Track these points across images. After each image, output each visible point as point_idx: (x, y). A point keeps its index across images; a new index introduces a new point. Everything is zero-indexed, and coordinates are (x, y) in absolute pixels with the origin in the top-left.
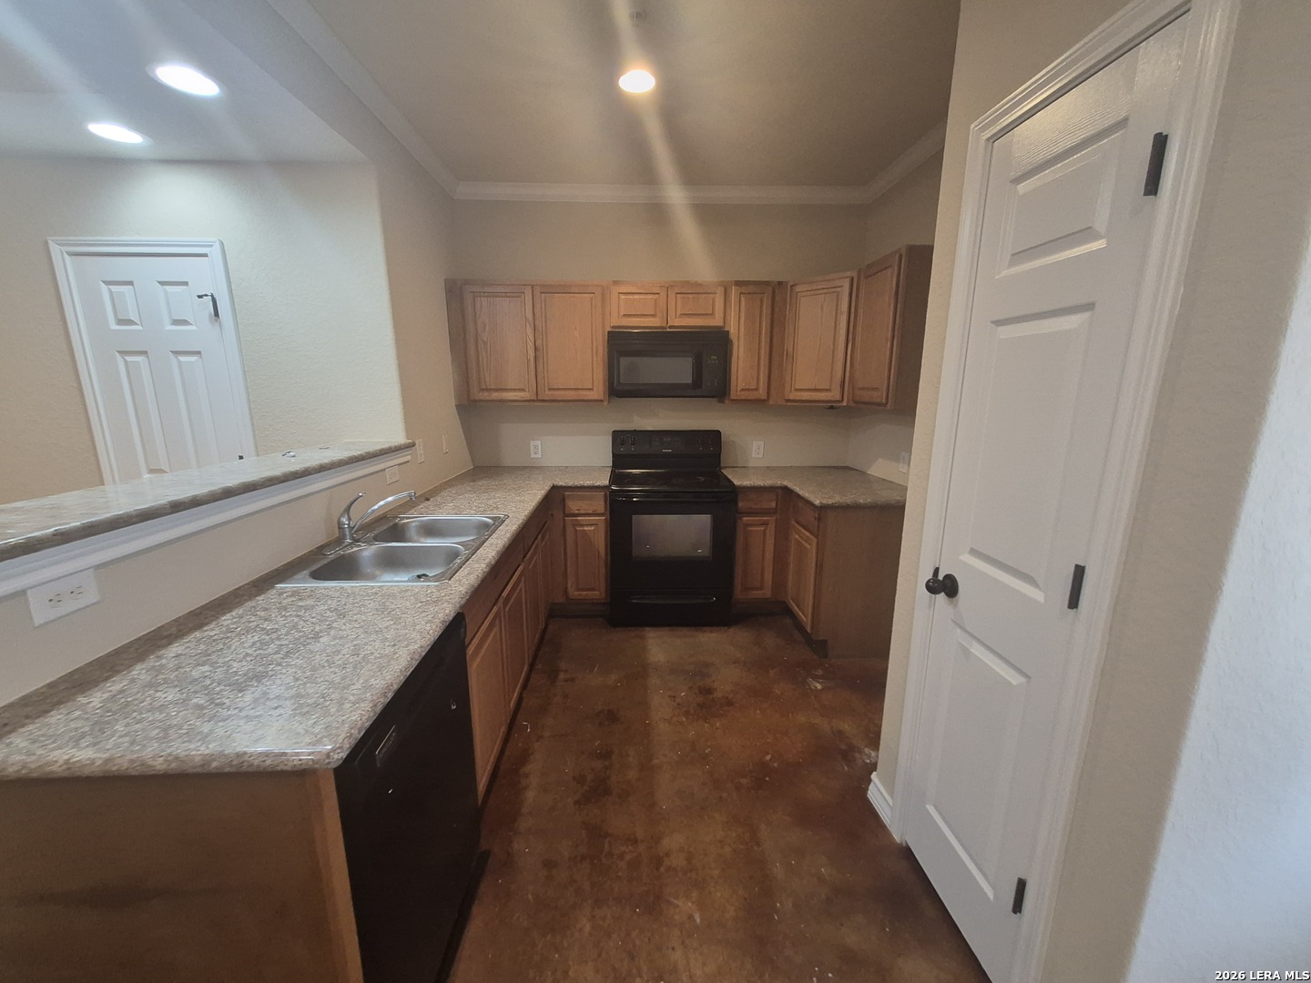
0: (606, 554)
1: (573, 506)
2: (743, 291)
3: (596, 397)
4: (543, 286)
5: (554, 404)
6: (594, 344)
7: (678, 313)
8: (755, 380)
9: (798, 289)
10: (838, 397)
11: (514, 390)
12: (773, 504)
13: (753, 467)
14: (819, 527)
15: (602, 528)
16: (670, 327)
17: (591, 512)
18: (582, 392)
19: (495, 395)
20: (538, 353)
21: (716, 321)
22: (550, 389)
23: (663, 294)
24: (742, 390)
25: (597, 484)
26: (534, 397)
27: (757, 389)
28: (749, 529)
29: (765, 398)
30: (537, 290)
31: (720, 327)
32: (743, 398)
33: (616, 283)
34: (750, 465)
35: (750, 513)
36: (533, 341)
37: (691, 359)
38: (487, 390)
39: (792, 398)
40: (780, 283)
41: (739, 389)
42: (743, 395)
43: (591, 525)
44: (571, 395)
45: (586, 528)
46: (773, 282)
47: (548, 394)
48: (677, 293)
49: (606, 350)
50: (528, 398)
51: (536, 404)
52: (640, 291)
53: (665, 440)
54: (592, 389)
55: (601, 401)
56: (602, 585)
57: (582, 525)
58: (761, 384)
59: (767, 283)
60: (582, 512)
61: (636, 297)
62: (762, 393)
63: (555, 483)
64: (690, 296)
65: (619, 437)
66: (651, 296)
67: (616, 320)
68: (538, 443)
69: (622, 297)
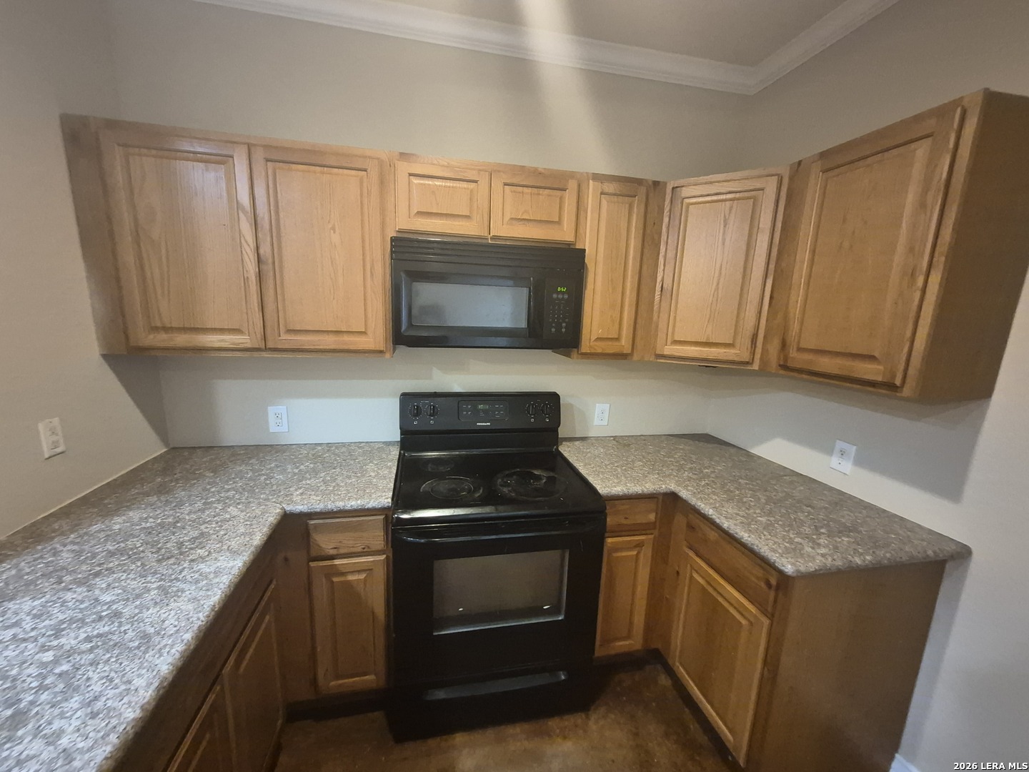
0: (387, 616)
1: (325, 542)
2: (606, 190)
3: (372, 346)
4: (267, 147)
5: (299, 356)
6: (368, 258)
7: (507, 218)
8: (617, 326)
9: (685, 192)
10: (745, 356)
11: (221, 331)
12: (652, 517)
13: (597, 438)
14: (775, 601)
15: (380, 575)
16: (494, 238)
17: (359, 549)
18: (346, 338)
19: (181, 340)
20: (263, 267)
21: (564, 234)
22: (289, 331)
23: (484, 182)
24: (598, 339)
25: (370, 506)
26: (258, 343)
27: (618, 339)
28: (615, 555)
29: (629, 352)
30: (259, 155)
31: (569, 244)
32: (599, 351)
33: (404, 156)
34: (591, 434)
35: (619, 531)
36: (252, 245)
37: (525, 291)
38: (166, 329)
39: (666, 353)
40: (656, 184)
41: (593, 338)
42: (600, 348)
43: (359, 572)
44: (329, 342)
45: (350, 578)
46: (646, 180)
47: (287, 340)
48: (506, 184)
49: (388, 271)
50: (249, 345)
51: (265, 354)
52: (447, 175)
53: (481, 407)
54: (364, 333)
55: (381, 352)
56: (381, 665)
57: (343, 574)
58: (624, 332)
59: (639, 182)
60: (342, 551)
61: (438, 183)
62: (625, 345)
63: (289, 508)
64: (526, 190)
65: (411, 403)
66: (465, 185)
67: (405, 220)
68: (281, 409)
69: (416, 181)
